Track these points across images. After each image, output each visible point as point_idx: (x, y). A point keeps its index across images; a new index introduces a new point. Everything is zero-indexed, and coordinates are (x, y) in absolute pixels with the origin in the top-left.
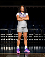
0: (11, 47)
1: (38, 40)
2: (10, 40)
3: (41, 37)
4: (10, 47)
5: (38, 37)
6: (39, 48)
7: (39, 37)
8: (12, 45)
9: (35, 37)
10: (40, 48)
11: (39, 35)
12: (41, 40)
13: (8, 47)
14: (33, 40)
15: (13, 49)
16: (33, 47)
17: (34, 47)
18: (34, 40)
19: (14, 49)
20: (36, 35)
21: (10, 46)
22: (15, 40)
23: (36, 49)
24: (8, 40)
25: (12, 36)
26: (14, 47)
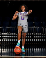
0: (6, 49)
1: (39, 40)
2: (4, 40)
3: (43, 36)
4: (4, 49)
5: (39, 36)
6: (40, 50)
7: (41, 36)
8: (7, 47)
9: (36, 37)
10: (42, 50)
11: (41, 34)
12: (42, 40)
13: (2, 49)
14: (33, 40)
15: (8, 51)
16: (33, 49)
17: (35, 49)
18: (35, 40)
19: (10, 51)
20: (37, 34)
21: (4, 47)
22: (10, 40)
23: (37, 51)
24: (2, 40)
25: (7, 35)
26: (10, 49)
